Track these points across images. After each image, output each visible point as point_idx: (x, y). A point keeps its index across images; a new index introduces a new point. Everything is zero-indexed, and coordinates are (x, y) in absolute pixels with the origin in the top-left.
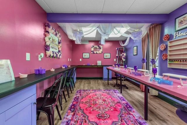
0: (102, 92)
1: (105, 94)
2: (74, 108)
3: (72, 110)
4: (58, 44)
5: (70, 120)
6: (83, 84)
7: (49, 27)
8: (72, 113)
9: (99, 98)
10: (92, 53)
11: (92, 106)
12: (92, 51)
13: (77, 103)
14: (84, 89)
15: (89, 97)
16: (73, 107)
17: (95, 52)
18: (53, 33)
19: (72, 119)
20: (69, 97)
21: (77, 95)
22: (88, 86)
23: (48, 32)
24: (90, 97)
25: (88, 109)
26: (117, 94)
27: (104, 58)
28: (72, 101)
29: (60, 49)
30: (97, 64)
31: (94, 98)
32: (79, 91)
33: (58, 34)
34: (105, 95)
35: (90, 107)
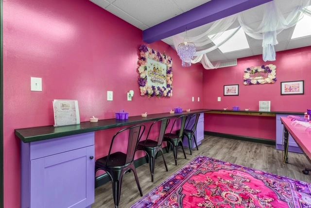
0: (254, 174)
1: (258, 182)
2: (171, 186)
3: (166, 187)
4: (165, 75)
5: (152, 203)
6: (217, 146)
7: (145, 50)
8: (163, 194)
9: (236, 186)
10: (245, 83)
11: (207, 197)
12: (245, 81)
13: (182, 179)
14: (213, 158)
15: (213, 175)
16: (171, 183)
17: (254, 82)
18: (154, 59)
19: (156, 204)
20: (176, 165)
21: (192, 164)
22: (225, 153)
23: (144, 59)
24: (215, 177)
25: (194, 198)
26: (300, 196)
27: (282, 95)
28: (178, 173)
29: (170, 82)
30: (258, 107)
31: (223, 182)
32: (200, 159)
33: (165, 58)
34: (256, 186)
35: (202, 197)
